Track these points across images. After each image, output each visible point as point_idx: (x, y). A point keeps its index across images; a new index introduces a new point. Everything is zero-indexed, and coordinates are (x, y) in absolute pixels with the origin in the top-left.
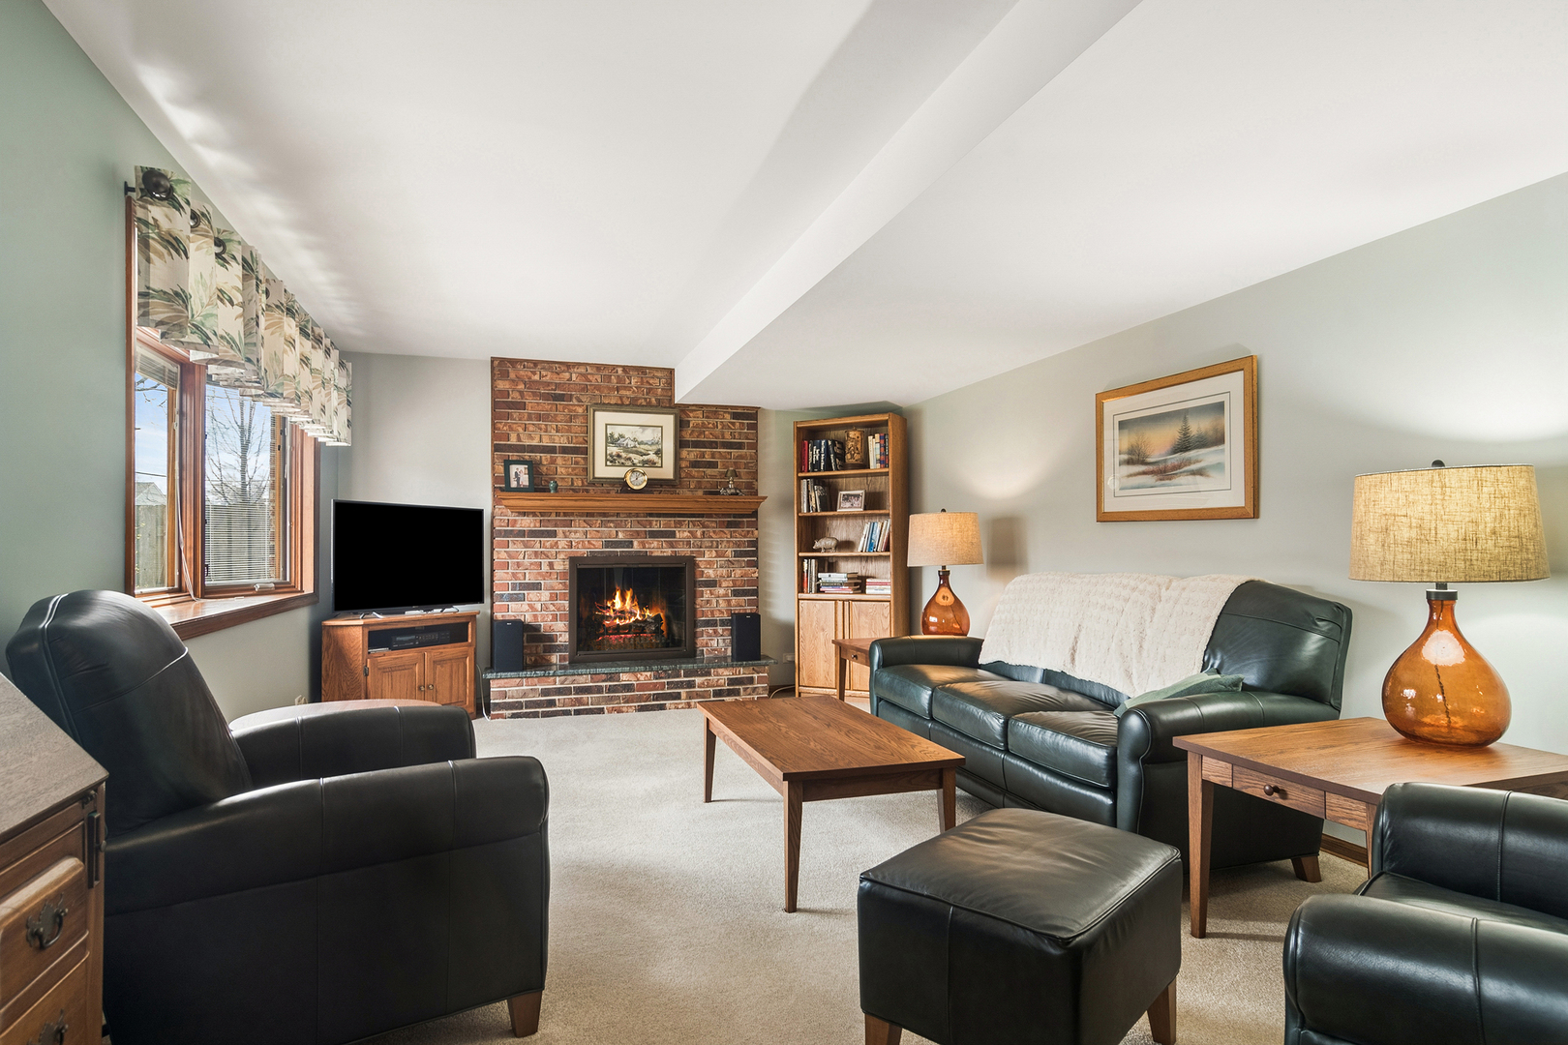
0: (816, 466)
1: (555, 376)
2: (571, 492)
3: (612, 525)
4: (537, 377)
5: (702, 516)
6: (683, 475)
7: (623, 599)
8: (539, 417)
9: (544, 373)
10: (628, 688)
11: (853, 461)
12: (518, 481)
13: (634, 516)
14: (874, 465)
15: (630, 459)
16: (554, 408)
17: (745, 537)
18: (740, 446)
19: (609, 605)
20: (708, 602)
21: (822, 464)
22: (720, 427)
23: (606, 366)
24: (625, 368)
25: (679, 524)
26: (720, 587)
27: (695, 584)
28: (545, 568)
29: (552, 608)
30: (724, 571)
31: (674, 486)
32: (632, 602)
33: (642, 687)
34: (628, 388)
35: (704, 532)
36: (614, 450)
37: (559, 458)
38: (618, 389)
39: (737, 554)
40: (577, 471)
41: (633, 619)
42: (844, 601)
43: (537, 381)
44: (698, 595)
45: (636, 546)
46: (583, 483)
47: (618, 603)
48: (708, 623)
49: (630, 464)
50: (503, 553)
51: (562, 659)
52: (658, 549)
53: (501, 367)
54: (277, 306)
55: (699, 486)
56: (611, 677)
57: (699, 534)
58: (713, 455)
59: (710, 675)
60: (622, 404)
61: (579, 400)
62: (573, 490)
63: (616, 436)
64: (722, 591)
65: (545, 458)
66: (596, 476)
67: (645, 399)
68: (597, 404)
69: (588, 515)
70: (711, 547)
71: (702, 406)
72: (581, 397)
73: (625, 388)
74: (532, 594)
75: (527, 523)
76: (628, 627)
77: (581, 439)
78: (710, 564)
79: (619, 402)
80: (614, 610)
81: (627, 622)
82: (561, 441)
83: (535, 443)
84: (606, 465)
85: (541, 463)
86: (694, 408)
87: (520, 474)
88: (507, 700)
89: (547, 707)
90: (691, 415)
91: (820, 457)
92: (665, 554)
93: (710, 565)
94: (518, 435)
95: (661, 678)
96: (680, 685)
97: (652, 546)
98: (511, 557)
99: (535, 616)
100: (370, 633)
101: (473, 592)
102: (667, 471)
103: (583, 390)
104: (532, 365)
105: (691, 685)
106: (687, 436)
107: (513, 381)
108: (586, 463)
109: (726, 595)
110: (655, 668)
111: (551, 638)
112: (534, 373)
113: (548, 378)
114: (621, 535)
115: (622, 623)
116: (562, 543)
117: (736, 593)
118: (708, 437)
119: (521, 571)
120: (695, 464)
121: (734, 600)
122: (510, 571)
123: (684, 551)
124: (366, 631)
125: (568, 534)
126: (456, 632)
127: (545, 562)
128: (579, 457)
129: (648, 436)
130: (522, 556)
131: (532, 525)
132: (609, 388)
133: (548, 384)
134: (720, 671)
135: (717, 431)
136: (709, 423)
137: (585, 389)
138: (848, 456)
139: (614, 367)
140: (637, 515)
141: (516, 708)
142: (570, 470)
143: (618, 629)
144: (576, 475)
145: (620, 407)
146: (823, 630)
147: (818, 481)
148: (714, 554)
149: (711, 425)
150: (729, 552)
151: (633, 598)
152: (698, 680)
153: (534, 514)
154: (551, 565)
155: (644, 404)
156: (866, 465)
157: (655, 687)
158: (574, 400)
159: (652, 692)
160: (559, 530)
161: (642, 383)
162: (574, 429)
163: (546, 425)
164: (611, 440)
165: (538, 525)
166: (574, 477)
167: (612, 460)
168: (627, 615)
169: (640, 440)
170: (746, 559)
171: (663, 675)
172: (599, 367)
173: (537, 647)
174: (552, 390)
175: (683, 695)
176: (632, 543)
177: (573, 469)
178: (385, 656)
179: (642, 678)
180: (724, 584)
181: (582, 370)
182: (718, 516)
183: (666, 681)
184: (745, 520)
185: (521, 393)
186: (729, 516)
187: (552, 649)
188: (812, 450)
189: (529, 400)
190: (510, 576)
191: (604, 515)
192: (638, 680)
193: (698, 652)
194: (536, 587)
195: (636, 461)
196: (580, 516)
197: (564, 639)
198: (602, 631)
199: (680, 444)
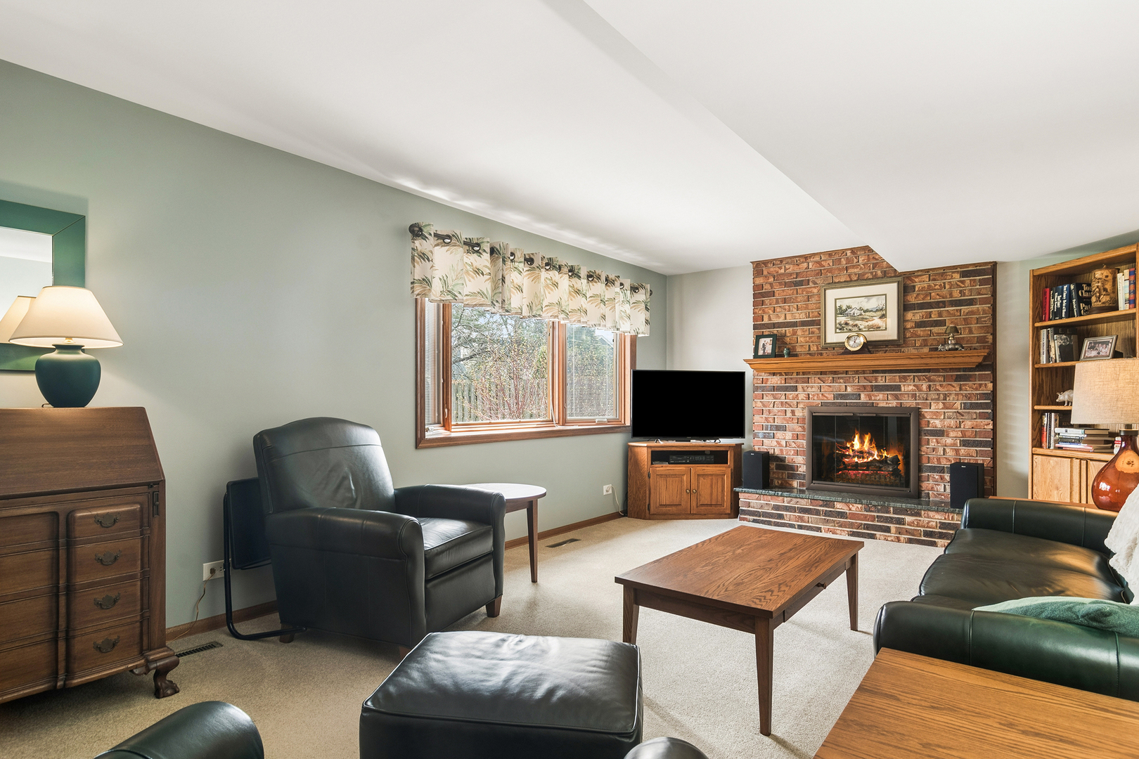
0: (1058, 314)
1: (797, 267)
2: (808, 356)
3: (841, 381)
4: (782, 271)
5: (929, 371)
6: (908, 335)
7: (862, 442)
8: (785, 301)
9: (787, 266)
10: (842, 515)
11: (1099, 304)
12: (764, 350)
13: (861, 373)
14: (1123, 307)
15: (856, 325)
16: (795, 292)
17: (976, 389)
18: (971, 302)
19: (848, 445)
20: (934, 450)
21: (1064, 311)
22: (947, 287)
23: (836, 252)
24: (853, 251)
25: (905, 379)
26: (948, 436)
27: (919, 432)
28: (789, 414)
29: (793, 445)
30: (952, 422)
31: (899, 346)
32: (871, 444)
33: (854, 516)
34: (856, 266)
35: (930, 386)
36: (842, 319)
37: (799, 330)
38: (847, 269)
39: (965, 406)
40: (813, 339)
41: (870, 459)
42: (1081, 459)
43: (782, 274)
44: (923, 443)
45: (864, 398)
46: (817, 348)
47: (857, 444)
48: (933, 469)
49: (857, 329)
50: (759, 403)
51: (801, 485)
52: (884, 401)
53: (759, 267)
54: (537, 267)
55: (925, 343)
56: (827, 503)
57: (924, 387)
58: (940, 314)
59: (920, 516)
60: (851, 281)
61: (815, 283)
62: (810, 354)
63: (844, 308)
64: (949, 441)
65: (789, 331)
66: (828, 341)
67: (872, 273)
68: (829, 284)
69: (821, 373)
70: (938, 399)
71: (927, 271)
72: (816, 280)
73: (853, 267)
74: (779, 434)
75: (776, 381)
76: (868, 465)
77: (816, 314)
78: (936, 414)
79: (848, 279)
80: (853, 450)
81: (865, 460)
82: (800, 316)
83: (781, 320)
84: (836, 332)
85: (785, 335)
86: (920, 273)
87: (767, 344)
88: (750, 509)
89: (777, 519)
90: (917, 280)
91: (1062, 304)
92: (890, 405)
93: (935, 416)
94: (769, 316)
95: (871, 511)
96: (891, 520)
97: (878, 398)
98: (764, 406)
99: (781, 450)
100: (653, 452)
101: (737, 430)
102: (891, 333)
103: (817, 274)
104: (779, 262)
105: (901, 522)
106: (912, 299)
107: (766, 277)
108: (820, 333)
109: (955, 445)
110: (864, 501)
111: (792, 468)
112: (780, 268)
113: (790, 270)
114: (849, 389)
115: (861, 461)
116: (802, 396)
117: (965, 443)
118: (935, 297)
119: (771, 416)
120: (919, 325)
121: (963, 450)
122: (764, 416)
123: (909, 402)
124: (650, 450)
125: (806, 388)
126: (719, 457)
127: (789, 410)
128: (814, 328)
129: (873, 304)
130: (772, 405)
131: (779, 382)
132: (839, 270)
133: (791, 274)
134: (931, 514)
135: (945, 292)
136: (935, 285)
137: (820, 273)
138: (1094, 299)
139: (843, 251)
140: (864, 372)
141: (756, 516)
142: (808, 339)
143: (856, 466)
144: (812, 342)
145: (849, 283)
146: (1057, 489)
147: (1058, 329)
148: (941, 405)
149: (937, 287)
150: (958, 404)
151: (871, 441)
152: (908, 519)
153: (781, 374)
154: (793, 412)
155: (871, 277)
156: (1116, 308)
157: (865, 518)
158: (811, 284)
159: (863, 522)
160: (800, 386)
161: (869, 259)
162: (810, 306)
163: (789, 306)
164: (840, 312)
165: (783, 382)
166: (811, 344)
167: (841, 328)
168: (865, 455)
169: (865, 309)
170: (978, 411)
171: (873, 509)
172: (830, 254)
173: (782, 473)
174: (794, 278)
175: (893, 530)
176: (860, 395)
177: (810, 338)
178: (663, 468)
179: (853, 509)
180: (952, 434)
181: (817, 259)
182: (945, 370)
183: (876, 514)
184: (977, 373)
185: (771, 284)
186: (959, 370)
187: (793, 477)
188: (1054, 297)
189: (777, 289)
190: (763, 420)
191: (835, 373)
192: (850, 510)
193: (923, 495)
194: (783, 428)
195: (861, 327)
196: (815, 374)
197: (803, 469)
198: (842, 467)
199: (904, 307)
